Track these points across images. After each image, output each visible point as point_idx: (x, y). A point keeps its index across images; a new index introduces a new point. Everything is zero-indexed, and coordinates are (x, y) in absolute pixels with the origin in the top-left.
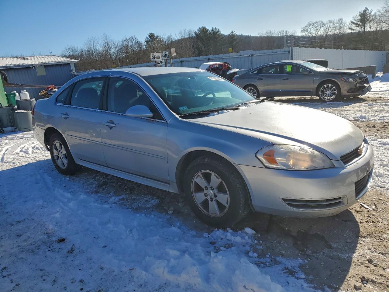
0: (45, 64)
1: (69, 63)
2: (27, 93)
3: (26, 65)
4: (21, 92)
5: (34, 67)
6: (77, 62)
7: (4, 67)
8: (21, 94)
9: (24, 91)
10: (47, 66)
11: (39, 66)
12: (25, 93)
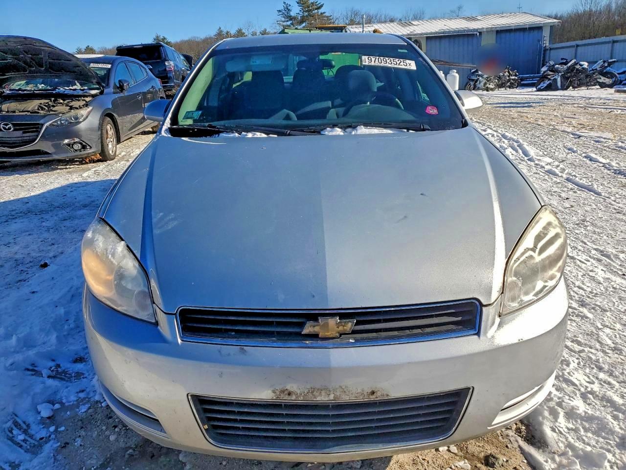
0: (498, 29)
1: (541, 25)
2: (457, 75)
3: (469, 30)
4: (449, 73)
5: (480, 33)
6: (556, 24)
7: (436, 33)
8: (448, 75)
9: (454, 72)
10: (500, 32)
11: (487, 32)
12: (453, 75)
